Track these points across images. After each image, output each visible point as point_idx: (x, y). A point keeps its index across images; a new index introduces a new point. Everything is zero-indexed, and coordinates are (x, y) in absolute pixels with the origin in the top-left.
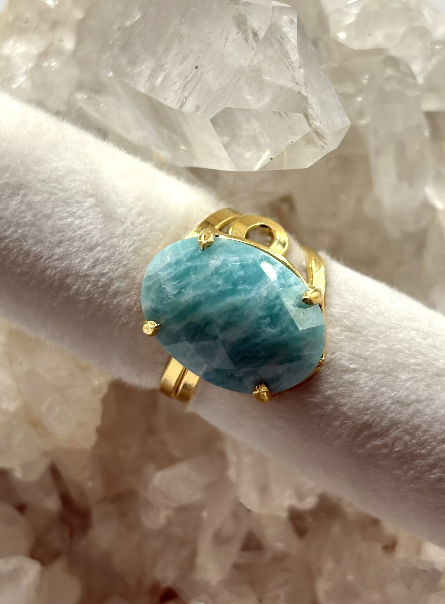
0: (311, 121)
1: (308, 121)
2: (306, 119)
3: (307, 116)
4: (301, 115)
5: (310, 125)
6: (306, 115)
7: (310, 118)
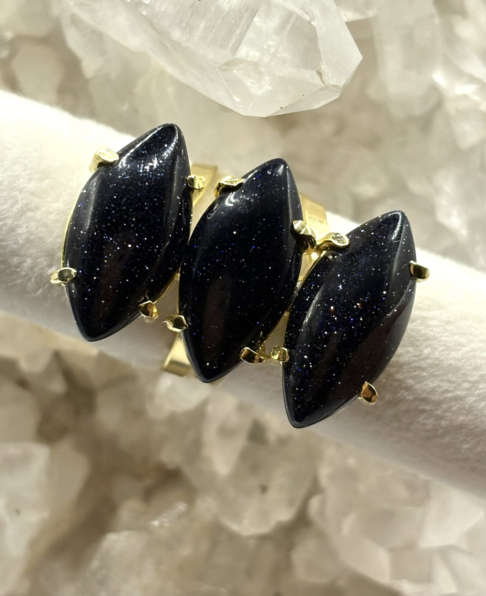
0: (324, 78)
1: (321, 78)
2: (318, 76)
3: (320, 74)
4: (314, 73)
5: (323, 82)
6: (320, 72)
7: (323, 75)
